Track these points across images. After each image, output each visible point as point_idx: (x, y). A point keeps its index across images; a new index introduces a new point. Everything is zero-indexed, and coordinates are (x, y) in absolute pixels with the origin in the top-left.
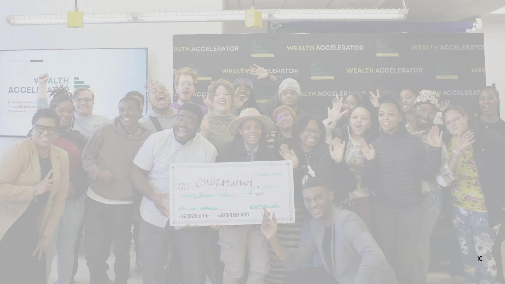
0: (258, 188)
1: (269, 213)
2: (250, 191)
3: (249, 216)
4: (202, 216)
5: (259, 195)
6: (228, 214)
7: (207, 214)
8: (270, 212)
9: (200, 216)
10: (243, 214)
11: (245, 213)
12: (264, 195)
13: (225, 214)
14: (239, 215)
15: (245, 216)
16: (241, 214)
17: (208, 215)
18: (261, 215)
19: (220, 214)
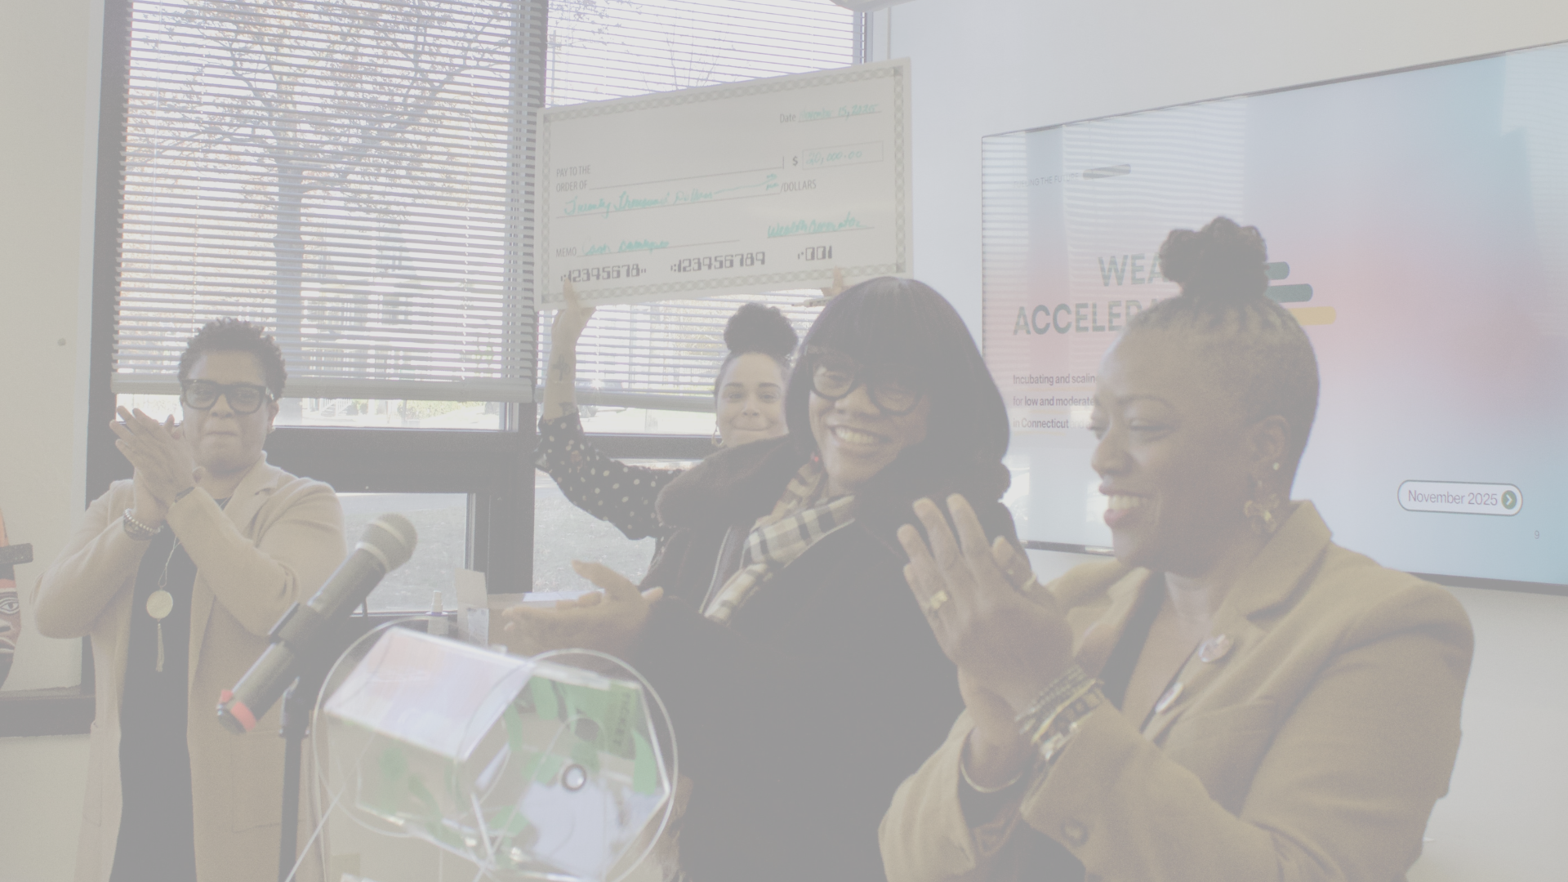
0: (795, 165)
1: (827, 249)
2: (768, 177)
3: (763, 262)
4: (623, 272)
5: (797, 187)
6: (699, 259)
7: (637, 266)
8: (831, 248)
9: (619, 272)
10: (745, 257)
11: (752, 254)
12: (813, 186)
13: (690, 260)
14: (734, 263)
15: (752, 263)
16: (740, 257)
17: (640, 267)
18: (801, 256)
19: (677, 263)
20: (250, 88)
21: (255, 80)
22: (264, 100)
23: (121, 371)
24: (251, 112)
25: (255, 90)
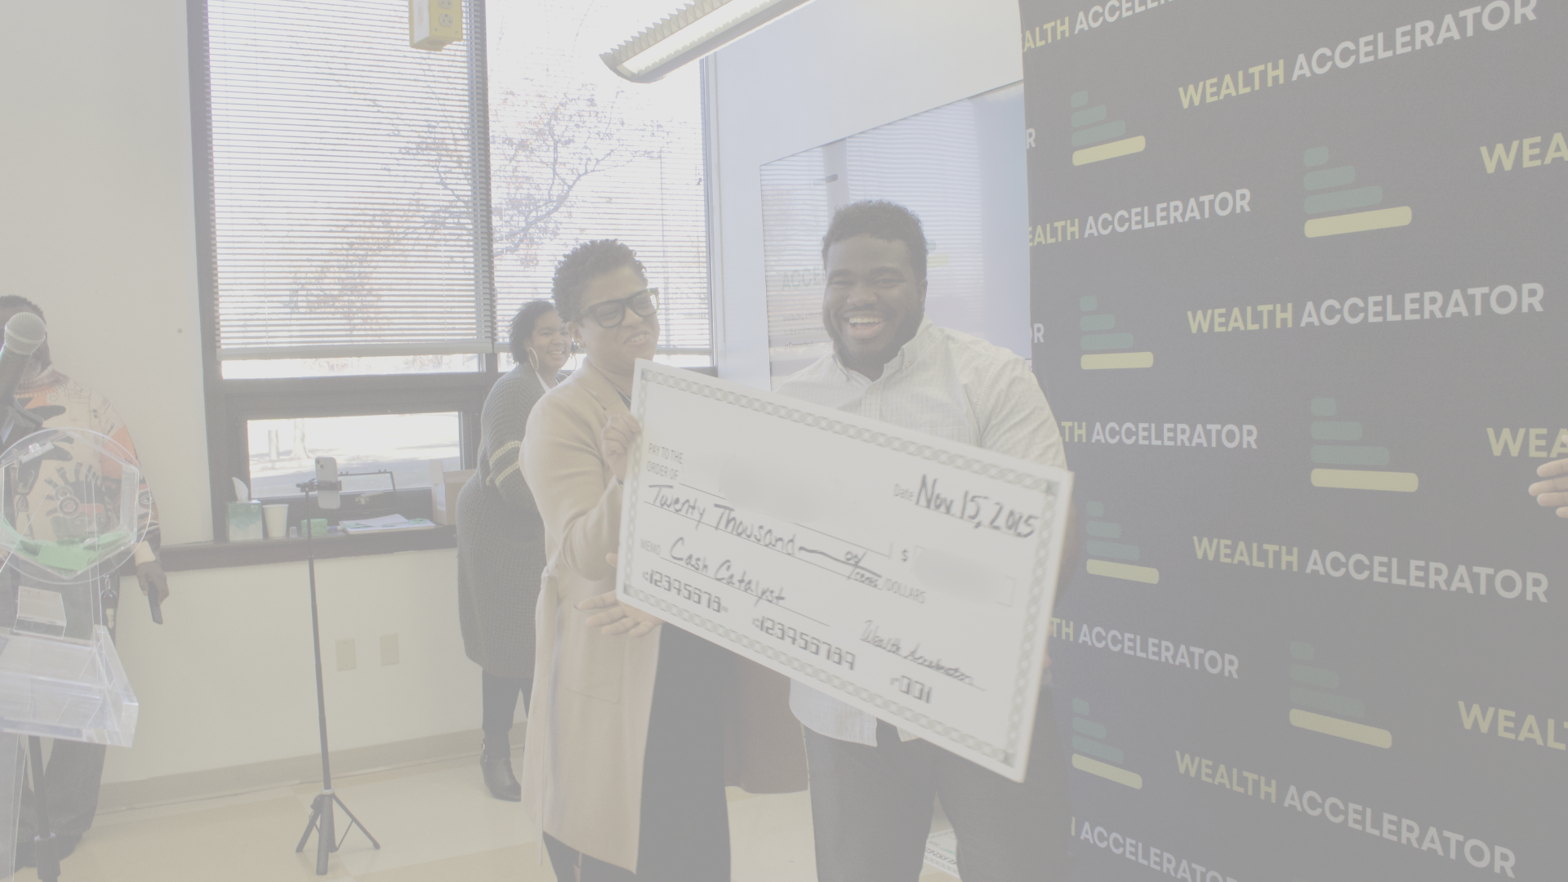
20: (454, 195)
21: (456, 190)
22: (464, 201)
23: (223, 347)
24: (455, 210)
25: (458, 196)
